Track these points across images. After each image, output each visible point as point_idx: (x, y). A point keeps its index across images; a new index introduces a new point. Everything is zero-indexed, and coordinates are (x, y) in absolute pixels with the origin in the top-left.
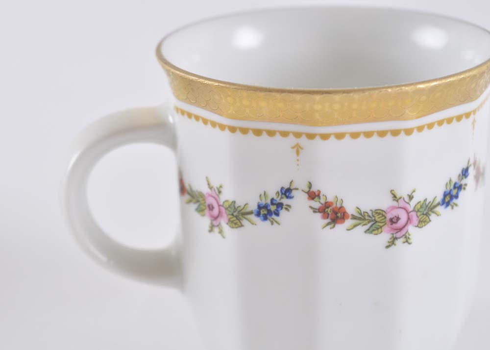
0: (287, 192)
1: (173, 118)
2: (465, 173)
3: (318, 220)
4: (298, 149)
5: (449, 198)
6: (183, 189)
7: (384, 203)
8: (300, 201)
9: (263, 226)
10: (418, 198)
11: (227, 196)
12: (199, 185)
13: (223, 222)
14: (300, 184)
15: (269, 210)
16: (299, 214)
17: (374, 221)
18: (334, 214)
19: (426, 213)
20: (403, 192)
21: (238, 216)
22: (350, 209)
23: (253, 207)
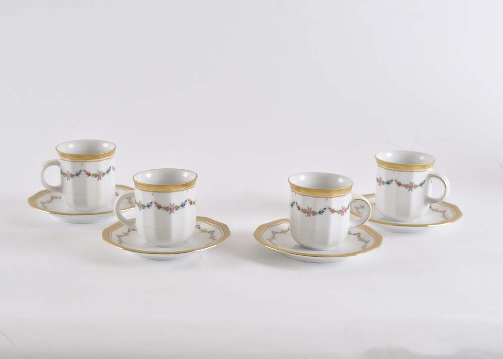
0: (81, 172)
1: (60, 161)
2: (110, 168)
3: (86, 176)
4: (82, 164)
5: (108, 172)
6: (62, 173)
7: (97, 173)
8: (83, 173)
9: (77, 178)
10: (102, 172)
11: (70, 173)
12: (65, 172)
13: (70, 178)
14: (83, 170)
15: (78, 175)
16: (83, 175)
17: (95, 176)
18: (89, 175)
19: (104, 174)
20: (100, 171)
21: (72, 176)
22: (91, 174)
23: (75, 174)
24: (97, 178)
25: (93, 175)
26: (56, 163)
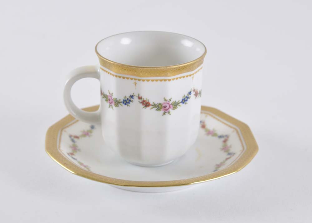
0: (132, 97)
1: (99, 70)
3: (141, 106)
4: (135, 84)
5: (184, 101)
6: (102, 93)
7: (162, 101)
8: (136, 100)
9: (125, 107)
10: (173, 100)
11: (114, 96)
12: (106, 93)
13: (113, 105)
14: (136, 94)
15: (127, 102)
16: (136, 103)
17: (159, 107)
18: (146, 104)
19: (176, 105)
20: (168, 98)
21: (117, 103)
22: (151, 103)
23: (122, 100)
24: (162, 112)
25: (155, 106)
26: (93, 74)
